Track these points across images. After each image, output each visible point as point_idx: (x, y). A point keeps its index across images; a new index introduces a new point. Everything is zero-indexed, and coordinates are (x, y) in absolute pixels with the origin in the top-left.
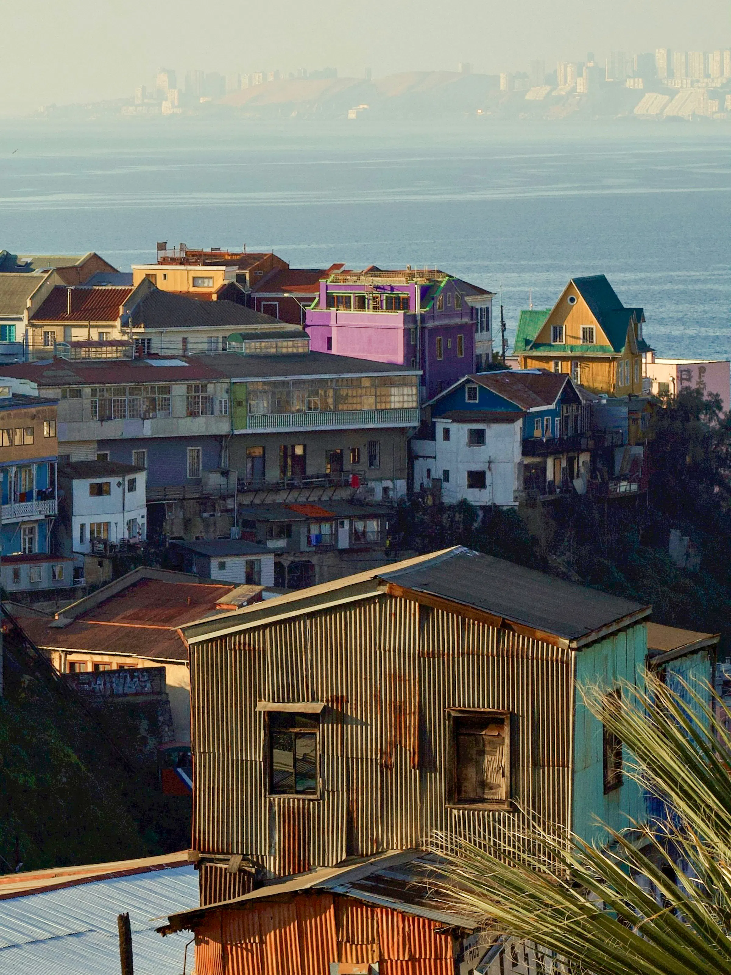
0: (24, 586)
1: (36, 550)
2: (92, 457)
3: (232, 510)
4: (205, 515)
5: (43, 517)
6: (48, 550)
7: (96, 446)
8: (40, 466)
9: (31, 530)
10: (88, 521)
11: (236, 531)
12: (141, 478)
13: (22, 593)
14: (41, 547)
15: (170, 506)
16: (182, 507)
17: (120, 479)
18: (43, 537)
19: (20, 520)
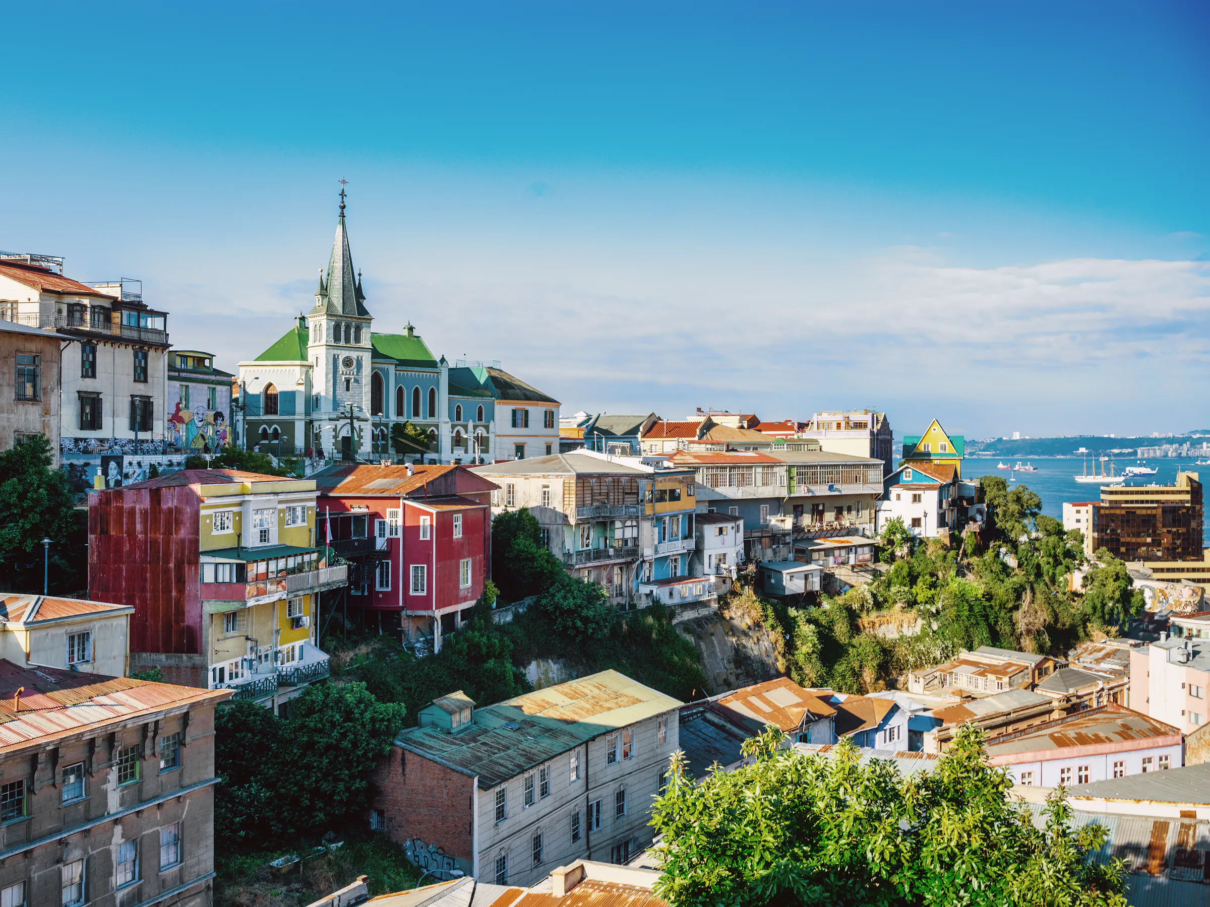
0: (676, 600)
1: (679, 574)
2: (706, 512)
3: (789, 543)
4: (774, 547)
5: (685, 551)
6: (686, 573)
7: (707, 504)
8: (684, 514)
9: (675, 560)
10: (714, 553)
11: (791, 556)
12: (741, 523)
13: (675, 606)
14: (683, 571)
15: (754, 541)
16: (761, 543)
17: (733, 524)
18: (684, 564)
19: (671, 554)
